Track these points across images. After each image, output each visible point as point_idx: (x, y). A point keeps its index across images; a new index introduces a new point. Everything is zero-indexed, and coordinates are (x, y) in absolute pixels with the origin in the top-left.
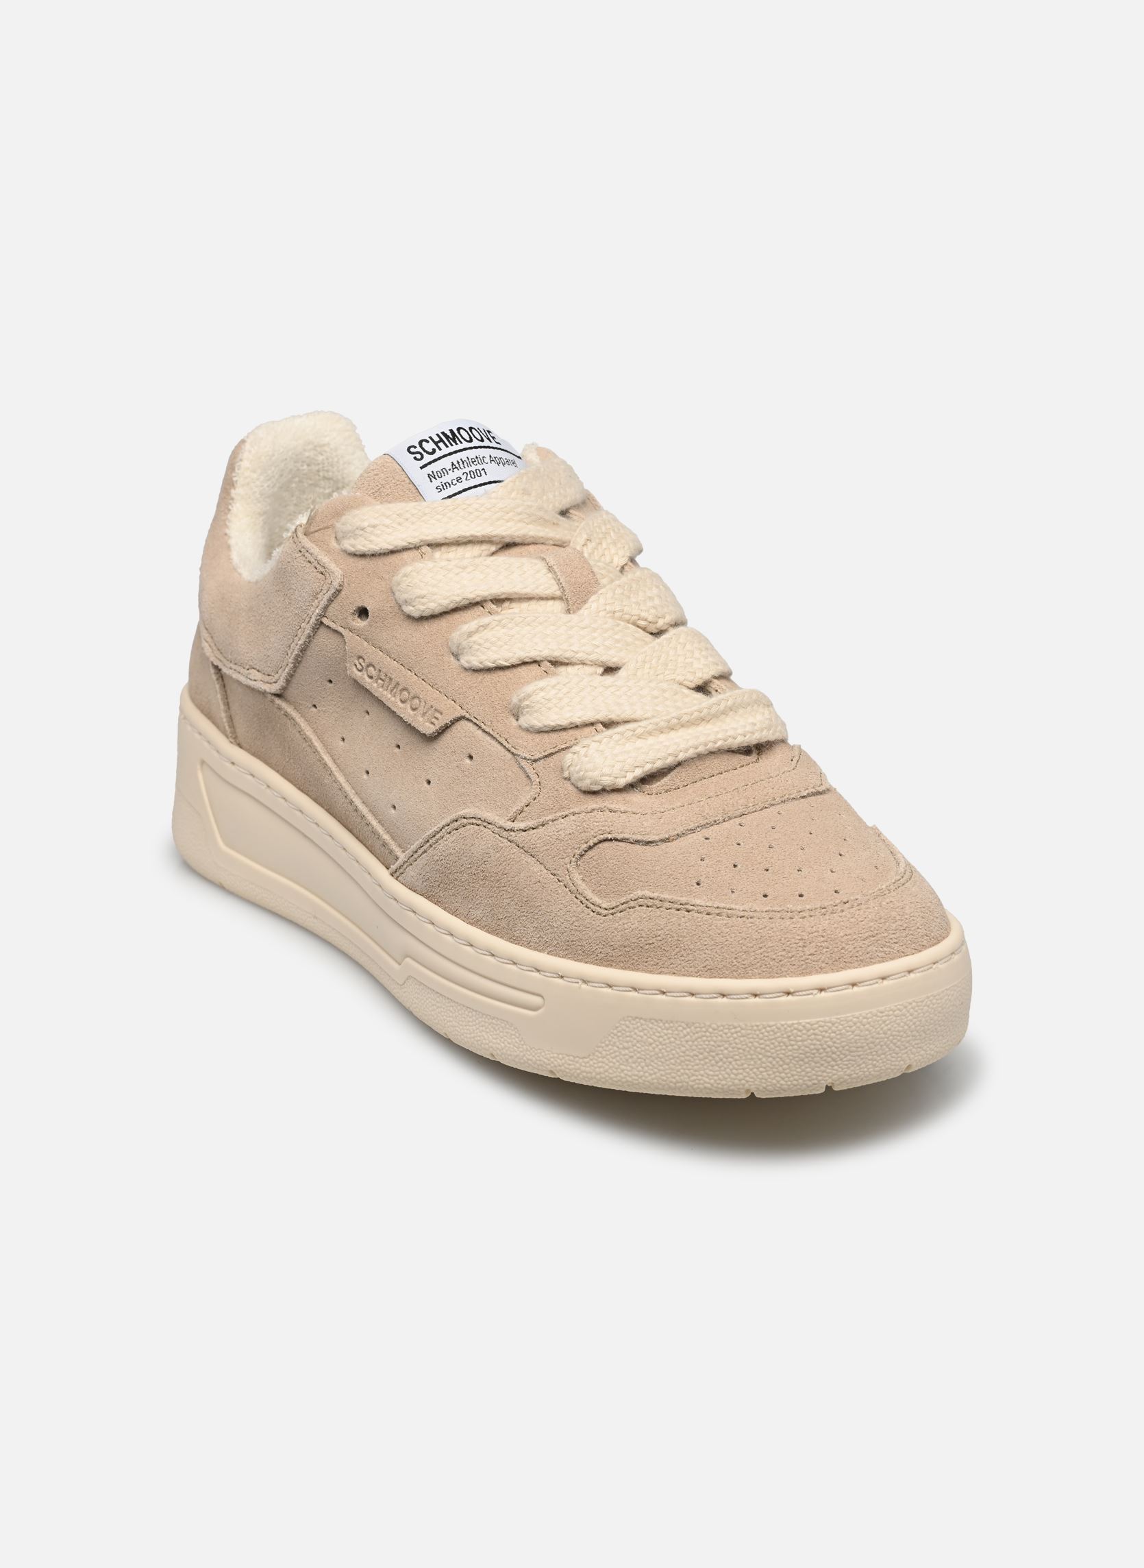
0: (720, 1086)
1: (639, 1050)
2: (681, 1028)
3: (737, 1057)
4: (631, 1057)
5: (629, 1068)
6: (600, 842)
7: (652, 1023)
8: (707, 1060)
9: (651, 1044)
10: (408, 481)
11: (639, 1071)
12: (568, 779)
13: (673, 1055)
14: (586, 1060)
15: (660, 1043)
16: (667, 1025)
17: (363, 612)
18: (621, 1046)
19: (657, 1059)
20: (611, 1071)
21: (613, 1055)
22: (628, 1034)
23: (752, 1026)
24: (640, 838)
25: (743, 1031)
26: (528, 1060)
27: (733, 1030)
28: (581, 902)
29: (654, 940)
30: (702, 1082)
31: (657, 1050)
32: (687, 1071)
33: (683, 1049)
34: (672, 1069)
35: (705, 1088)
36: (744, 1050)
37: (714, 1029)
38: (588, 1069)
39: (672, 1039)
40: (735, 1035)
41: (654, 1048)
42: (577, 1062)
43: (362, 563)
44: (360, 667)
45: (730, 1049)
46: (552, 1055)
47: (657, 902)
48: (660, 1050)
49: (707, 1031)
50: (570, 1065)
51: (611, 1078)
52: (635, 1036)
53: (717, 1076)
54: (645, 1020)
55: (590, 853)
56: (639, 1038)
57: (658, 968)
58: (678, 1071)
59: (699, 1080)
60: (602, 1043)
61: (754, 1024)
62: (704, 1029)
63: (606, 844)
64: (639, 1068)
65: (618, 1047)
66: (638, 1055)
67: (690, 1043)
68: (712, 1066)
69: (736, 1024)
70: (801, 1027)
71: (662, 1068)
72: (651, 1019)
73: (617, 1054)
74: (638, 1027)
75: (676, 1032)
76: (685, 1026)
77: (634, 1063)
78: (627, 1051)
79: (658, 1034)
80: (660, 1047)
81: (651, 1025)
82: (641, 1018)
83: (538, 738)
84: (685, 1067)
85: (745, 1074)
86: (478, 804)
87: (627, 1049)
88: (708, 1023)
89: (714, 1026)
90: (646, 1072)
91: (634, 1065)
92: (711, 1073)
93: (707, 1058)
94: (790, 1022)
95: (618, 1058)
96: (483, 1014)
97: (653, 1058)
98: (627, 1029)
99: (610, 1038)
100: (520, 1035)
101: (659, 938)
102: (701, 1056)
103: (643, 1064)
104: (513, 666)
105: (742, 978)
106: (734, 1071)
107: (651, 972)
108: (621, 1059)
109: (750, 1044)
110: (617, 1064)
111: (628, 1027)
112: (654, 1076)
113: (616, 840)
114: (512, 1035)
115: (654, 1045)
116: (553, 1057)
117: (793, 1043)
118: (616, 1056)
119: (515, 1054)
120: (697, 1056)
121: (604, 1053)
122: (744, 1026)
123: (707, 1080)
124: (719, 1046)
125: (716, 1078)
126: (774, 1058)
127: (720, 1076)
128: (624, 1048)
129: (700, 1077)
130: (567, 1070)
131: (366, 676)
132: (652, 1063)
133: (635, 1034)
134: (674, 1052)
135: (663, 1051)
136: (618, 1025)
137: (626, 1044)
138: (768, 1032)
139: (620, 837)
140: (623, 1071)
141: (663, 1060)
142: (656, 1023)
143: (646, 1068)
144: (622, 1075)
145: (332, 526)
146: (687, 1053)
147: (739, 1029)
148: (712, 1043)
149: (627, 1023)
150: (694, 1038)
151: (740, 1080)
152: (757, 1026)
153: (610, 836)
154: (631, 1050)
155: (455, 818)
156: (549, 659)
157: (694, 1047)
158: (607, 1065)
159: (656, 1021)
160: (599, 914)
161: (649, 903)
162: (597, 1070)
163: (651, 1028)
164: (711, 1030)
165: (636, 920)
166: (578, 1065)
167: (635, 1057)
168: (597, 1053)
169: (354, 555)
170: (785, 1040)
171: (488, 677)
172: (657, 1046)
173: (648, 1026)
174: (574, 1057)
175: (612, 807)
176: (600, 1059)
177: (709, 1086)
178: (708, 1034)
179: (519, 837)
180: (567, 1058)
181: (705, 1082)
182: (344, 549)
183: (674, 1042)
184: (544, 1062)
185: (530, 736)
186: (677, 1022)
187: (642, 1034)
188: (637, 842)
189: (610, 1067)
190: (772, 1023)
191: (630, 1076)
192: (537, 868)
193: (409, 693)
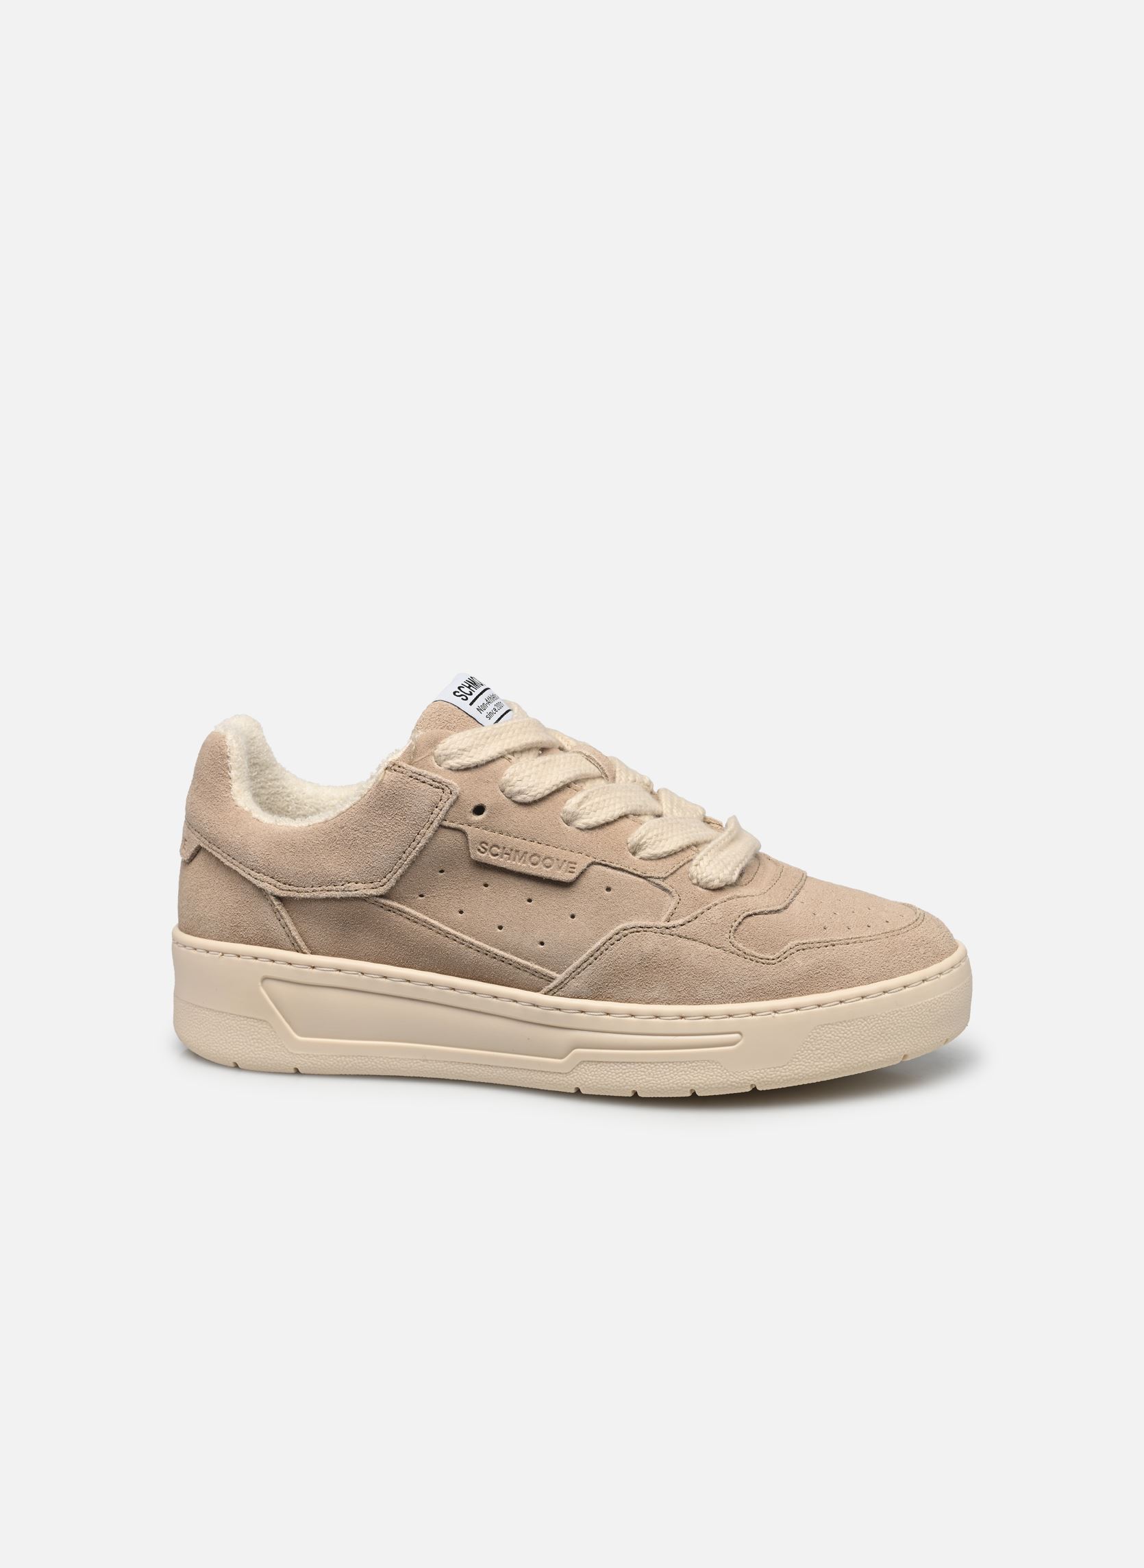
0: (889, 1057)
1: (829, 1047)
2: (860, 1023)
3: (899, 1033)
4: (823, 1054)
5: (822, 1063)
6: (745, 918)
7: (838, 1025)
8: (880, 1041)
9: (837, 1041)
10: (466, 715)
11: (830, 1063)
12: (698, 884)
13: (855, 1043)
14: (785, 1067)
15: (845, 1038)
16: (849, 1023)
17: (479, 810)
18: (814, 1049)
19: (843, 1050)
20: (807, 1069)
21: (808, 1057)
22: (819, 1038)
23: (908, 1008)
24: (771, 909)
25: (903, 1014)
26: (732, 1082)
27: (896, 1015)
28: (751, 960)
29: (819, 970)
30: (877, 1057)
31: (843, 1043)
32: (866, 1053)
33: (863, 1037)
34: (855, 1054)
35: (879, 1061)
36: (904, 1027)
37: (883, 1017)
38: (788, 1074)
39: (854, 1033)
40: (898, 1018)
41: (840, 1043)
42: (777, 1071)
43: (466, 775)
44: (482, 850)
45: (895, 1029)
46: (755, 1072)
47: (810, 945)
48: (845, 1043)
49: (879, 1019)
50: (771, 1075)
51: (807, 1075)
52: (825, 1038)
53: (887, 1050)
54: (832, 1025)
55: (741, 927)
56: (829, 1039)
57: (828, 988)
58: (860, 1054)
59: (875, 1056)
60: (798, 1051)
61: (909, 1006)
62: (877, 1019)
63: (749, 919)
64: (830, 1060)
65: (812, 1050)
66: (829, 1051)
67: (867, 1032)
68: (883, 1043)
69: (898, 1009)
70: (936, 1002)
71: (848, 1055)
72: (836, 1023)
73: (811, 1055)
74: (827, 1031)
75: (857, 1027)
76: (862, 1020)
77: (826, 1058)
78: (819, 1051)
79: (842, 1032)
80: (845, 1040)
81: (837, 1027)
82: (829, 1024)
83: (660, 863)
84: (864, 1050)
85: (905, 1044)
86: (630, 918)
87: (819, 1049)
88: (879, 1014)
89: (884, 1015)
90: (836, 1061)
91: (825, 1060)
92: (883, 1049)
93: (879, 1039)
94: (929, 1000)
95: (812, 1058)
96: (681, 1062)
97: (840, 1050)
98: (818, 1035)
99: (804, 1045)
100: (722, 1066)
101: (822, 968)
102: (875, 1039)
103: (833, 1057)
104: (615, 821)
105: (891, 978)
106: (898, 1043)
107: (823, 992)
108: (815, 1058)
109: (907, 1022)
110: (812, 1062)
111: (819, 1033)
112: (842, 1063)
113: (755, 914)
114: (713, 1069)
115: (840, 1041)
116: (756, 1074)
117: (932, 1014)
118: (811, 1057)
119: (719, 1081)
120: (873, 1039)
121: (800, 1057)
122: (903, 1010)
123: (880, 1055)
124: (888, 1028)
125: (886, 1052)
126: (922, 1028)
127: (889, 1050)
128: (817, 1049)
129: (875, 1054)
130: (769, 1080)
131: (490, 856)
132: (840, 1054)
133: (825, 1036)
134: (856, 1041)
135: (847, 1043)
136: (810, 1034)
137: (818, 1046)
138: (918, 1010)
139: (757, 911)
140: (817, 1066)
141: (848, 1049)
142: (840, 1024)
143: (835, 1059)
144: (817, 1069)
145: (433, 754)
146: (866, 1039)
147: (900, 1012)
148: (883, 1027)
149: (818, 1030)
150: (870, 1027)
151: (902, 1049)
152: (911, 1007)
153: (750, 913)
154: (823, 1049)
155: (617, 932)
156: (633, 812)
157: (870, 1034)
158: (803, 1065)
159: (841, 1022)
160: (768, 964)
161: (802, 948)
162: (796, 1071)
163: (837, 1029)
164: (881, 1018)
165: (800, 962)
166: (778, 1073)
167: (826, 1053)
168: (794, 1060)
169: (458, 770)
170: (928, 1013)
171: (600, 832)
172: (843, 1040)
173: (834, 1028)
174: (775, 1068)
175: (738, 894)
176: (798, 1063)
177: (881, 1059)
178: (880, 1021)
179: (680, 930)
180: (769, 1070)
181: (879, 1057)
182: (448, 767)
183: (855, 1034)
184: (748, 1080)
185: (653, 863)
186: (857, 1019)
187: (830, 1035)
188: (770, 912)
189: (806, 1067)
190: (920, 1003)
191: (823, 1069)
192: (703, 947)
193: (539, 857)
